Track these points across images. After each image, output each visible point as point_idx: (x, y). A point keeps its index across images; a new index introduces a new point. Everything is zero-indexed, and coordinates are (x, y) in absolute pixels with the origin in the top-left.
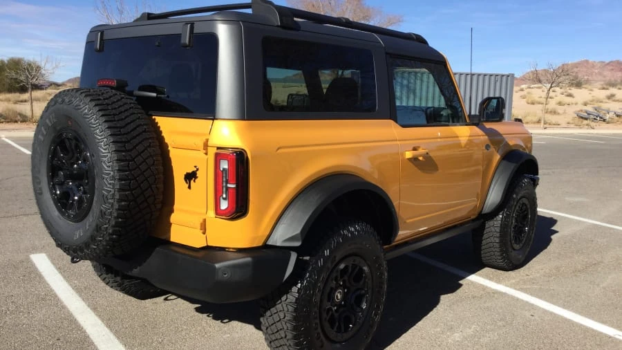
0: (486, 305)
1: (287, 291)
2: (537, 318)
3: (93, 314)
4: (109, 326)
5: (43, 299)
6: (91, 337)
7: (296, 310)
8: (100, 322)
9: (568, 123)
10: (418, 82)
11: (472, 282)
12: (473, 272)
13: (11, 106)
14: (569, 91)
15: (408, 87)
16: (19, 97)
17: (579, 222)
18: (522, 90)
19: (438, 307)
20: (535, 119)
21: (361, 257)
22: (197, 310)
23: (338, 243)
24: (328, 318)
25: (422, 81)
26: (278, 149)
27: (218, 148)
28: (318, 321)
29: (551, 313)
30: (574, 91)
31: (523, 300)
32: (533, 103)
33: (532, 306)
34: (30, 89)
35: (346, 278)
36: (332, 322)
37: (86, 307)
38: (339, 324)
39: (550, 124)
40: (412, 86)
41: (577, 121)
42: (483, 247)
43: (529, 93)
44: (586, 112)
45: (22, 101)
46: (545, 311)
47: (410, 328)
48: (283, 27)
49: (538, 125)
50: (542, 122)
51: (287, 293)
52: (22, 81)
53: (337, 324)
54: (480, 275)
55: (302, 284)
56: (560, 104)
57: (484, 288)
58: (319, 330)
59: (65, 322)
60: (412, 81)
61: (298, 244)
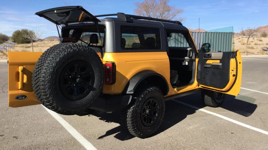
0: (204, 118)
1: (129, 108)
2: (222, 122)
3: (64, 120)
4: (70, 124)
5: (46, 116)
6: (64, 127)
7: (132, 114)
8: (67, 122)
9: (258, 53)
11: (201, 111)
12: (201, 108)
13: (24, 49)
14: (261, 39)
16: (27, 45)
17: (249, 91)
18: (239, 39)
19: (186, 118)
20: (244, 51)
21: (155, 98)
22: (100, 119)
23: (146, 93)
24: (143, 118)
26: (126, 62)
27: (106, 62)
28: (140, 118)
29: (228, 121)
30: (263, 39)
31: (218, 117)
32: (244, 44)
33: (222, 119)
34: (32, 42)
35: (150, 105)
36: (145, 119)
37: (61, 118)
38: (148, 121)
39: (250, 53)
41: (262, 51)
42: (205, 99)
43: (242, 40)
44: (266, 48)
45: (28, 47)
46: (226, 120)
47: (174, 125)
48: (127, 22)
49: (244, 54)
50: (246, 52)
51: (129, 109)
52: (29, 39)
53: (147, 121)
54: (204, 109)
55: (134, 106)
56: (256, 44)
57: (205, 113)
58: (140, 121)
59: (55, 123)
61: (132, 93)
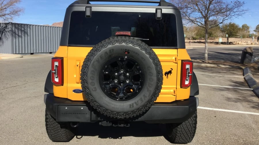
10: (29, 29)
15: (24, 31)
25: (30, 29)
40: (26, 31)
60: (26, 29)
